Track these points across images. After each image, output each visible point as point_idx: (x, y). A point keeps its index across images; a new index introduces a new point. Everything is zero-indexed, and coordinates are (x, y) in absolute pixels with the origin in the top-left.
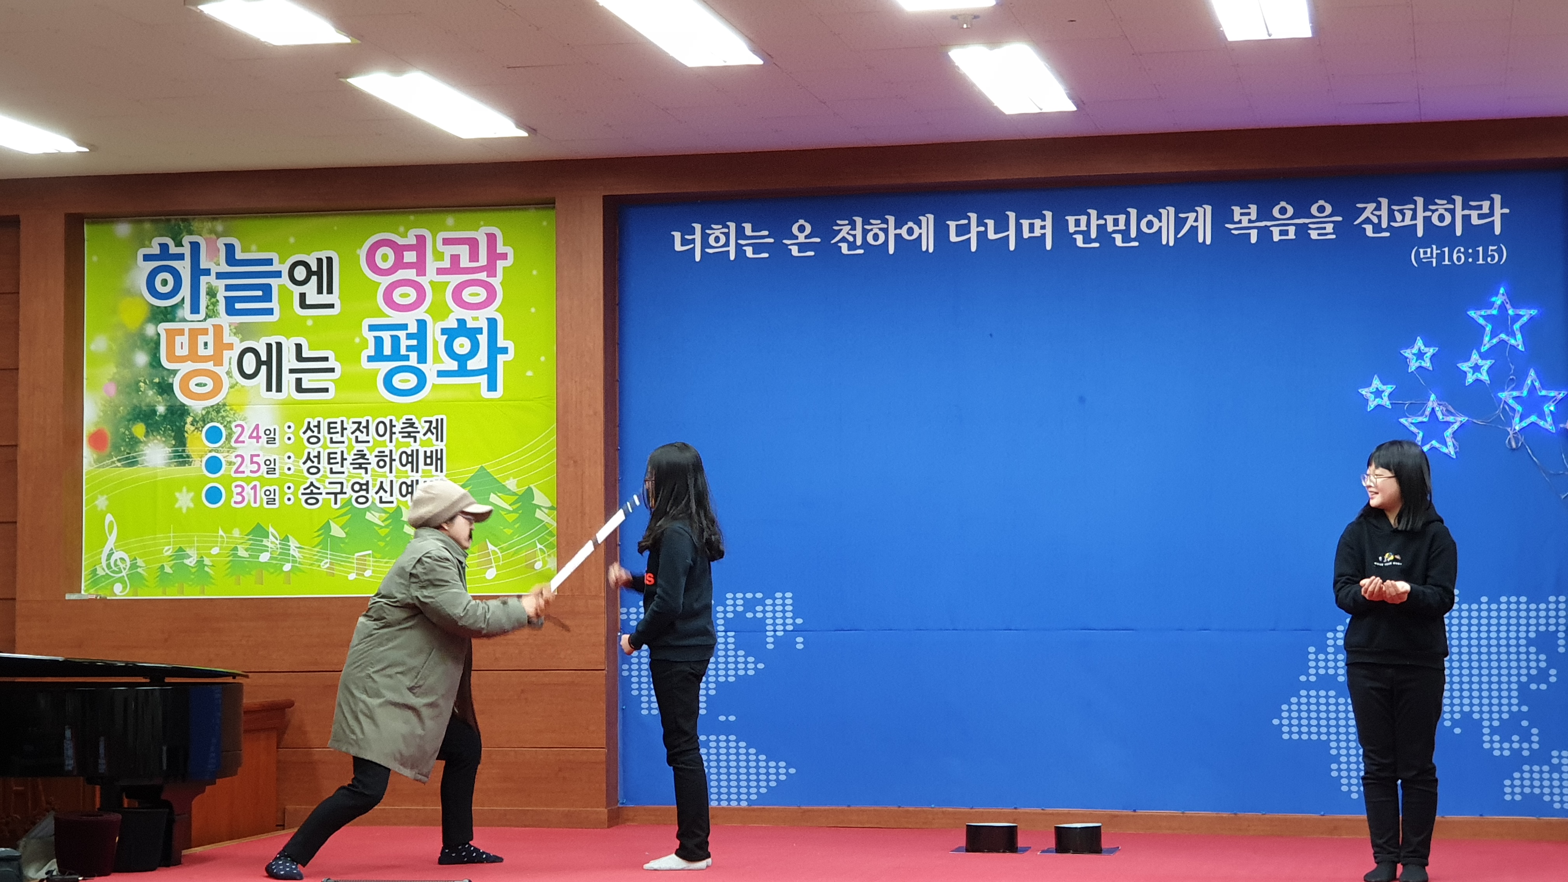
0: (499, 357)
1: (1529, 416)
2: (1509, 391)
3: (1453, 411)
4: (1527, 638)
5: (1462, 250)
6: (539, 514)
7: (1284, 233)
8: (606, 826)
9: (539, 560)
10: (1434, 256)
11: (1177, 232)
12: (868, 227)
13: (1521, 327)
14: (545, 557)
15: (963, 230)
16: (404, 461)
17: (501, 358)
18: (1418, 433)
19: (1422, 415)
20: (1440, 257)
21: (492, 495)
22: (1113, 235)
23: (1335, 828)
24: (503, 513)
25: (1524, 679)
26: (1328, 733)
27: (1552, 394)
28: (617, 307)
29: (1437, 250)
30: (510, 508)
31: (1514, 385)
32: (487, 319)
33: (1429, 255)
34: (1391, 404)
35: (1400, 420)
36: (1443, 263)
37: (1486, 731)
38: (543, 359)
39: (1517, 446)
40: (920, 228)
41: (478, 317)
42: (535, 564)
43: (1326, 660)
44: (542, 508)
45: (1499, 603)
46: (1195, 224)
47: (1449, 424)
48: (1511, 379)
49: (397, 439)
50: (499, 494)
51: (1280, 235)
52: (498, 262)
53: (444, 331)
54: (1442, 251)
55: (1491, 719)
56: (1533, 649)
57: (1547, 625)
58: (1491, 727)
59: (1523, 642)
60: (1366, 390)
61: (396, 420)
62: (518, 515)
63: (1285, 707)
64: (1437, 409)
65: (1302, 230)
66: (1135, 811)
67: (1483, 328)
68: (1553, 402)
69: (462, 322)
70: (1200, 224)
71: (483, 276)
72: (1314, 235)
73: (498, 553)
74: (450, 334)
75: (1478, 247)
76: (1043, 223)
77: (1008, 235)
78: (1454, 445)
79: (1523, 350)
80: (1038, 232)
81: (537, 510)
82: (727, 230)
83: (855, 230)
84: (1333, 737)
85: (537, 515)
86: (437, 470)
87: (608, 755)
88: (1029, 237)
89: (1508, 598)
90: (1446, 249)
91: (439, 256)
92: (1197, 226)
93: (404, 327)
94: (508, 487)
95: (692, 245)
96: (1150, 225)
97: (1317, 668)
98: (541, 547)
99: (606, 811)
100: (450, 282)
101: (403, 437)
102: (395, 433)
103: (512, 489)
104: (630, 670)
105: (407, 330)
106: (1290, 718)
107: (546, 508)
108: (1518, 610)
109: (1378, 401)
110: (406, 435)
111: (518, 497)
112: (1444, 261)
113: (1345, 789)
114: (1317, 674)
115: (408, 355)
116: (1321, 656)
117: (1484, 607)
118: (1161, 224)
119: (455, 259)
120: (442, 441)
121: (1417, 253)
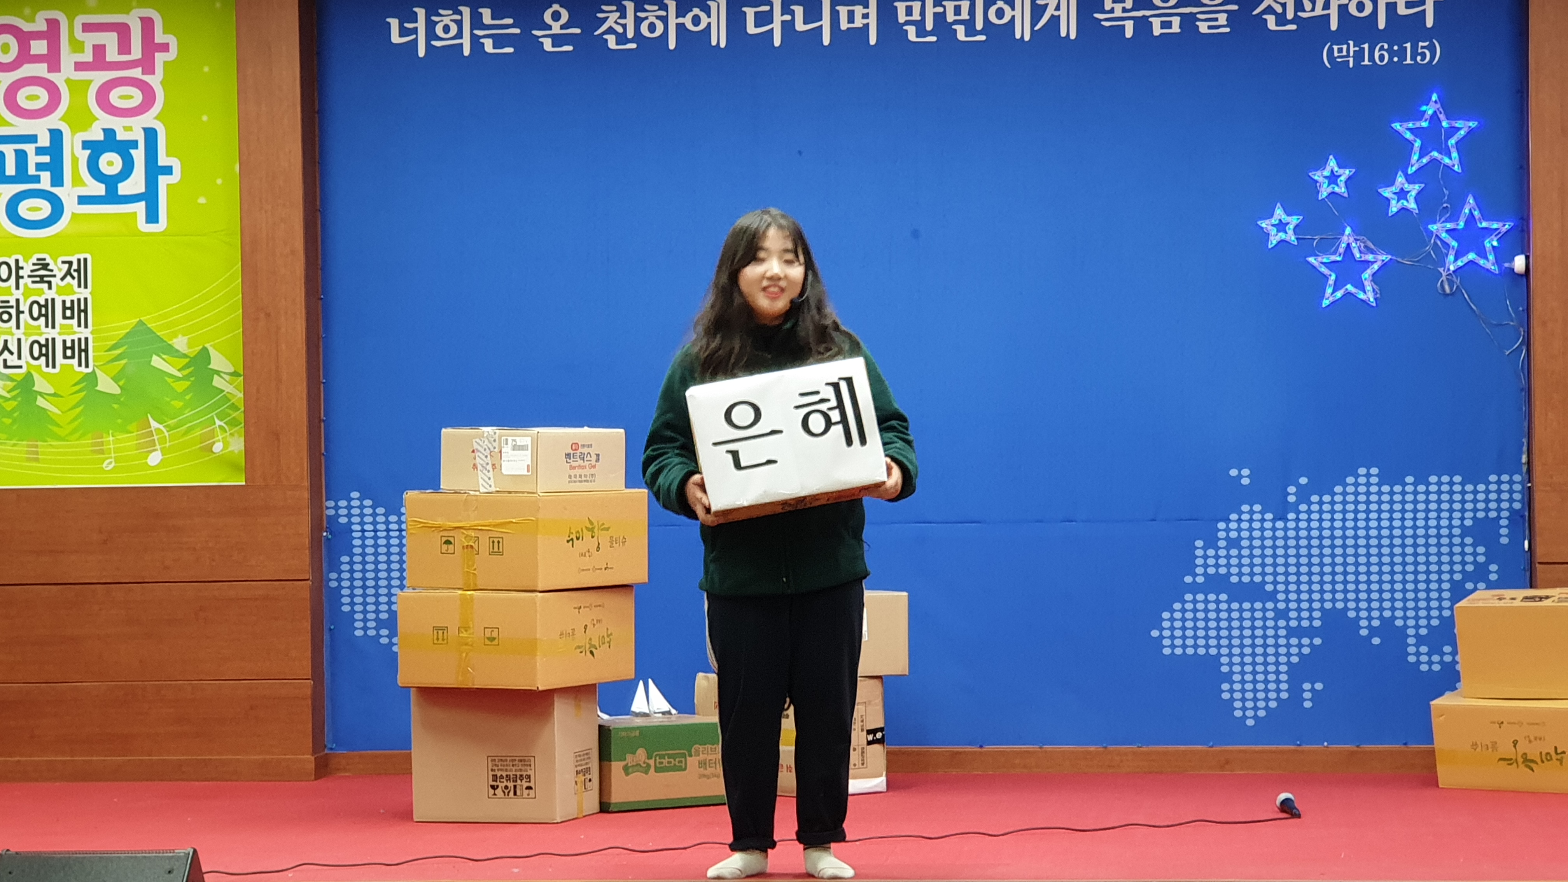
0: (160, 177)
1: (1467, 252)
2: (1443, 222)
3: (1373, 247)
4: (1462, 526)
5: (1386, 46)
6: (217, 382)
7: (1166, 25)
8: (313, 777)
9: (219, 441)
10: (1352, 54)
11: (1033, 24)
12: (639, 14)
13: (1457, 143)
14: (226, 437)
15: (763, 19)
16: (35, 315)
17: (163, 180)
18: (1330, 275)
19: (1334, 253)
20: (1359, 56)
21: (155, 357)
22: (954, 27)
23: (1227, 762)
24: (169, 380)
25: (1458, 577)
26: (1219, 647)
27: (1495, 226)
28: (316, 115)
29: (1354, 46)
30: (179, 375)
31: (1448, 215)
32: (145, 129)
33: (1344, 53)
34: (1297, 239)
35: (1307, 259)
36: (1362, 63)
37: (1412, 641)
38: (219, 181)
39: (1451, 289)
40: (709, 16)
41: (131, 127)
42: (212, 446)
43: (1217, 557)
44: (222, 374)
45: (1428, 484)
46: (1056, 13)
47: (1368, 263)
48: (1444, 208)
49: (26, 284)
50: (164, 356)
51: (1162, 28)
52: (157, 54)
53: (86, 145)
54: (1360, 48)
55: (1417, 627)
56: (1469, 540)
57: (1487, 510)
58: (1417, 635)
59: (1456, 531)
60: (1267, 221)
61: (24, 260)
62: (189, 383)
63: (1166, 615)
64: (1354, 245)
65: (1189, 21)
66: (981, 747)
67: (1411, 144)
68: (1496, 236)
69: (109, 133)
70: (1063, 13)
71: (136, 73)
72: (1203, 28)
73: (163, 433)
74: (95, 149)
75: (1406, 43)
76: (865, 11)
77: (821, 26)
78: (1374, 290)
79: (1460, 171)
80: (859, 23)
81: (215, 376)
82: (458, 17)
83: (625, 17)
84: (1225, 651)
85: (214, 383)
86: (79, 325)
87: (315, 687)
88: (848, 29)
89: (1439, 478)
90: (1366, 46)
91: (78, 46)
92: (1059, 16)
93: (32, 139)
94: (176, 347)
95: (414, 37)
96: (1000, 13)
97: (1206, 566)
98: (222, 423)
99: (313, 758)
100: (91, 81)
101: (33, 282)
102: (22, 277)
103: (180, 349)
104: (339, 580)
105: (36, 142)
106: (1172, 628)
107: (225, 373)
108: (1451, 493)
109: (1282, 236)
110: (38, 279)
111: (187, 360)
112: (1364, 61)
113: (1238, 714)
114: (1205, 574)
115: (39, 176)
116: (1211, 552)
117: (1409, 488)
118: (1013, 13)
119: (99, 50)
120: (86, 287)
121: (1331, 50)
